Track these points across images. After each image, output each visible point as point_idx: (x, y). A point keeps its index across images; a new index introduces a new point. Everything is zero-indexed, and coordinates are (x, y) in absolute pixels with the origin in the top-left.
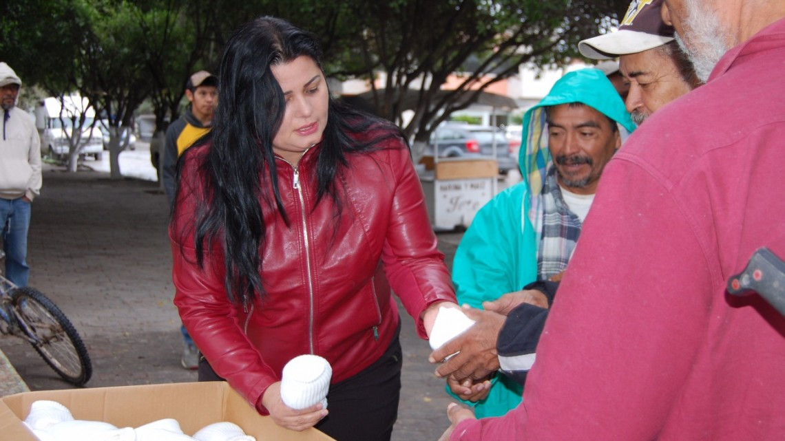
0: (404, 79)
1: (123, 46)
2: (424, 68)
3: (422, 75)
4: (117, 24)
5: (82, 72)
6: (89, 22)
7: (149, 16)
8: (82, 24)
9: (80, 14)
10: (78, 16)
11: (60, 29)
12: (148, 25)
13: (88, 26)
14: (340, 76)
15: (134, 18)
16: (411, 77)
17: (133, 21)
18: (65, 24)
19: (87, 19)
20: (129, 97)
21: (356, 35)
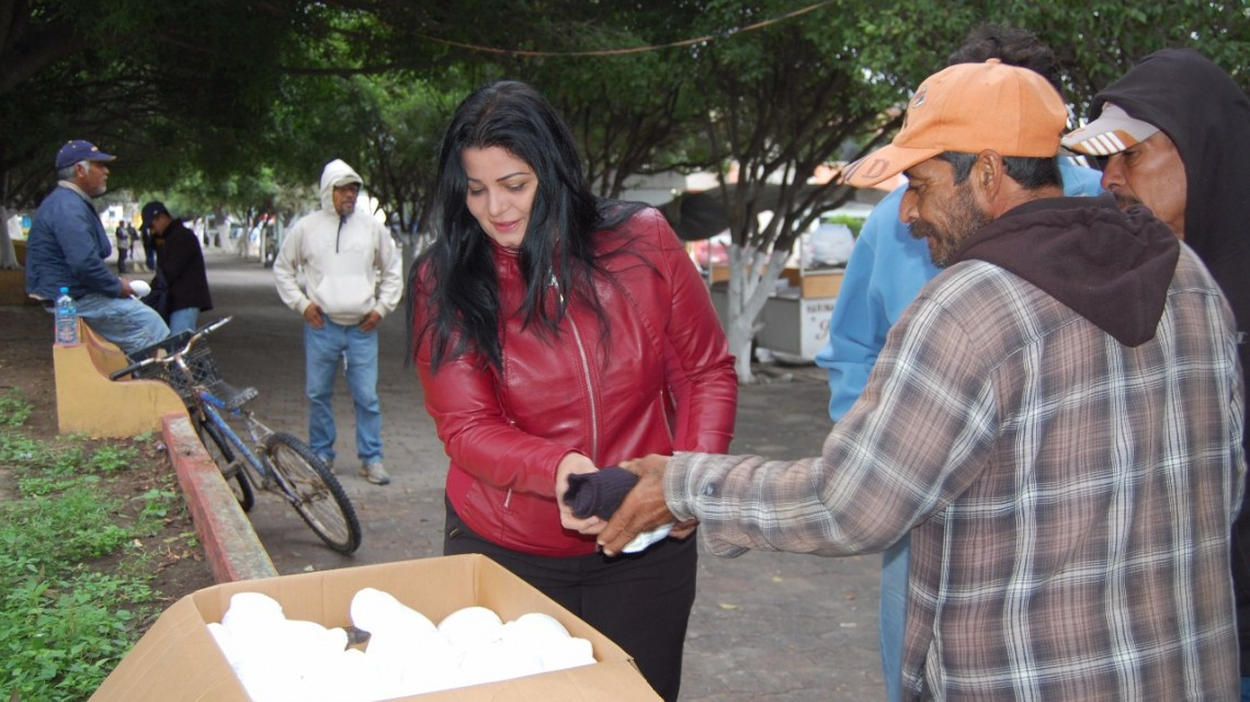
0: (761, 171)
1: (417, 135)
2: (785, 158)
3: (783, 166)
4: (410, 108)
5: (370, 168)
6: (377, 106)
7: (449, 98)
8: (368, 109)
9: (366, 97)
10: (364, 100)
11: (342, 114)
12: (447, 108)
13: (376, 111)
14: (682, 168)
15: (430, 100)
16: (770, 169)
17: (430, 104)
18: (348, 108)
19: (374, 102)
20: (424, 198)
21: (704, 116)
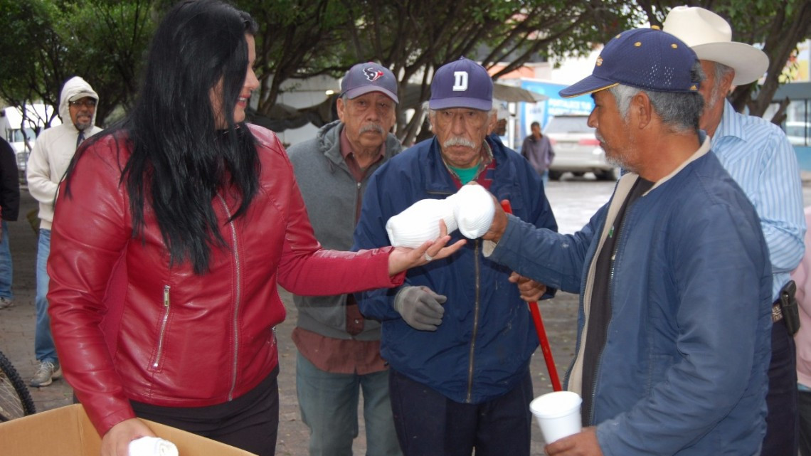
0: (402, 73)
1: (88, 46)
2: (424, 60)
3: (423, 68)
4: (80, 21)
5: (46, 77)
6: (49, 20)
7: (117, 11)
8: (40, 23)
9: (38, 11)
10: (36, 14)
11: (16, 28)
12: (115, 21)
13: (47, 25)
14: (334, 72)
15: (99, 13)
16: (410, 71)
17: (98, 17)
18: (22, 22)
19: (46, 15)
21: (350, 24)
